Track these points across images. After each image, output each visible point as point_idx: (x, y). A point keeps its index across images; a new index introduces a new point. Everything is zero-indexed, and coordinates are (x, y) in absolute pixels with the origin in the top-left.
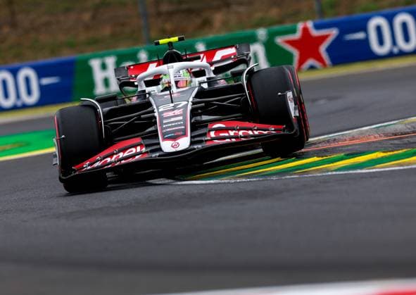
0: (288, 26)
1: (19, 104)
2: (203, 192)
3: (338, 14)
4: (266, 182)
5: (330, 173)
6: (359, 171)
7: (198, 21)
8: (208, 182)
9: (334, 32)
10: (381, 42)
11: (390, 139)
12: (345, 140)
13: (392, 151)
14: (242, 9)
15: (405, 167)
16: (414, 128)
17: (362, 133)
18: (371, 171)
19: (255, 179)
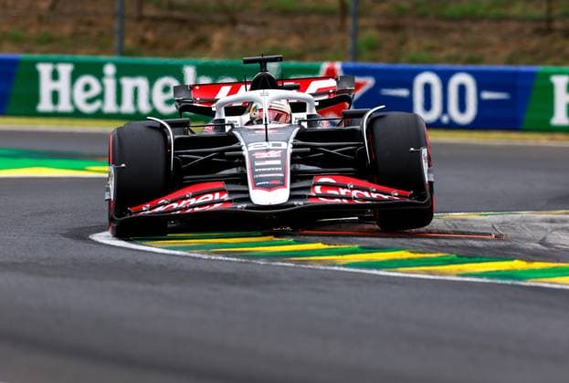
0: (307, 64)
2: (165, 264)
3: (375, 60)
4: (250, 266)
5: (336, 268)
7: (191, 37)
8: (173, 252)
9: (369, 82)
10: (428, 106)
14: (251, 30)
15: (437, 277)
16: (456, 227)
18: (391, 274)
19: (235, 259)
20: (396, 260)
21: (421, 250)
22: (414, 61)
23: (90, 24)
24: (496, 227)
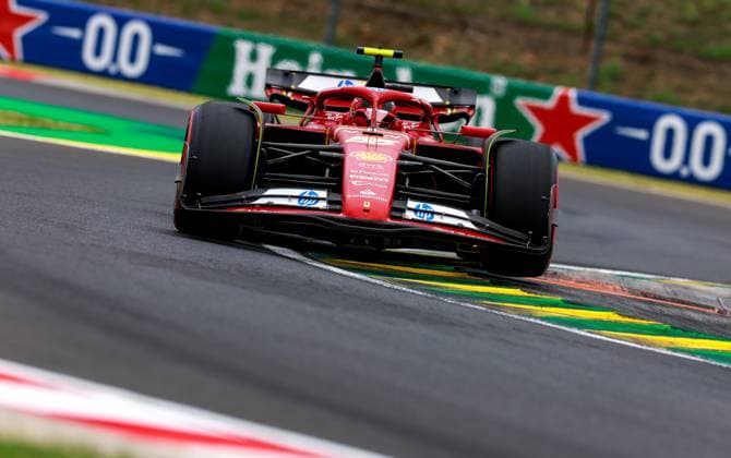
0: (539, 85)
1: (113, 69)
2: (340, 286)
3: (619, 93)
5: (532, 320)
6: (575, 331)
7: (412, 35)
8: (352, 274)
9: (604, 117)
10: (667, 153)
11: (635, 299)
12: (570, 279)
13: (634, 318)
14: (482, 39)
15: (644, 347)
16: (675, 294)
17: (597, 276)
18: (593, 336)
19: (420, 293)
20: (601, 321)
21: (631, 314)
22: (659, 101)
24: (721, 302)
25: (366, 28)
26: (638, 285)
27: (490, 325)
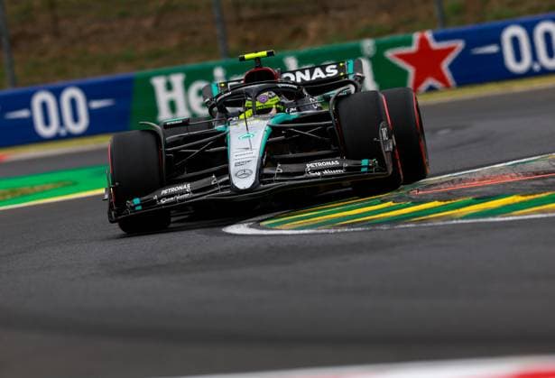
0: (400, 36)
1: (63, 132)
2: (295, 244)
3: (464, 23)
4: (374, 232)
5: (455, 222)
6: (491, 219)
7: (288, 30)
8: (302, 232)
9: (459, 45)
10: (518, 57)
11: (529, 180)
12: (474, 180)
13: (534, 194)
14: (342, 15)
17: (494, 171)
18: (507, 219)
19: (360, 229)
20: (508, 205)
21: (530, 192)
22: (498, 18)
23: (194, 34)
25: (251, 36)
26: (528, 168)
27: (423, 237)
